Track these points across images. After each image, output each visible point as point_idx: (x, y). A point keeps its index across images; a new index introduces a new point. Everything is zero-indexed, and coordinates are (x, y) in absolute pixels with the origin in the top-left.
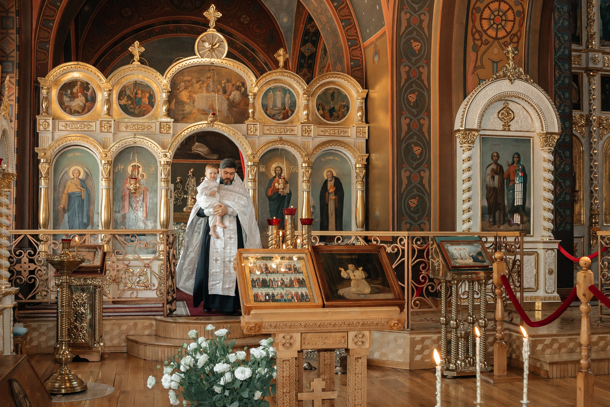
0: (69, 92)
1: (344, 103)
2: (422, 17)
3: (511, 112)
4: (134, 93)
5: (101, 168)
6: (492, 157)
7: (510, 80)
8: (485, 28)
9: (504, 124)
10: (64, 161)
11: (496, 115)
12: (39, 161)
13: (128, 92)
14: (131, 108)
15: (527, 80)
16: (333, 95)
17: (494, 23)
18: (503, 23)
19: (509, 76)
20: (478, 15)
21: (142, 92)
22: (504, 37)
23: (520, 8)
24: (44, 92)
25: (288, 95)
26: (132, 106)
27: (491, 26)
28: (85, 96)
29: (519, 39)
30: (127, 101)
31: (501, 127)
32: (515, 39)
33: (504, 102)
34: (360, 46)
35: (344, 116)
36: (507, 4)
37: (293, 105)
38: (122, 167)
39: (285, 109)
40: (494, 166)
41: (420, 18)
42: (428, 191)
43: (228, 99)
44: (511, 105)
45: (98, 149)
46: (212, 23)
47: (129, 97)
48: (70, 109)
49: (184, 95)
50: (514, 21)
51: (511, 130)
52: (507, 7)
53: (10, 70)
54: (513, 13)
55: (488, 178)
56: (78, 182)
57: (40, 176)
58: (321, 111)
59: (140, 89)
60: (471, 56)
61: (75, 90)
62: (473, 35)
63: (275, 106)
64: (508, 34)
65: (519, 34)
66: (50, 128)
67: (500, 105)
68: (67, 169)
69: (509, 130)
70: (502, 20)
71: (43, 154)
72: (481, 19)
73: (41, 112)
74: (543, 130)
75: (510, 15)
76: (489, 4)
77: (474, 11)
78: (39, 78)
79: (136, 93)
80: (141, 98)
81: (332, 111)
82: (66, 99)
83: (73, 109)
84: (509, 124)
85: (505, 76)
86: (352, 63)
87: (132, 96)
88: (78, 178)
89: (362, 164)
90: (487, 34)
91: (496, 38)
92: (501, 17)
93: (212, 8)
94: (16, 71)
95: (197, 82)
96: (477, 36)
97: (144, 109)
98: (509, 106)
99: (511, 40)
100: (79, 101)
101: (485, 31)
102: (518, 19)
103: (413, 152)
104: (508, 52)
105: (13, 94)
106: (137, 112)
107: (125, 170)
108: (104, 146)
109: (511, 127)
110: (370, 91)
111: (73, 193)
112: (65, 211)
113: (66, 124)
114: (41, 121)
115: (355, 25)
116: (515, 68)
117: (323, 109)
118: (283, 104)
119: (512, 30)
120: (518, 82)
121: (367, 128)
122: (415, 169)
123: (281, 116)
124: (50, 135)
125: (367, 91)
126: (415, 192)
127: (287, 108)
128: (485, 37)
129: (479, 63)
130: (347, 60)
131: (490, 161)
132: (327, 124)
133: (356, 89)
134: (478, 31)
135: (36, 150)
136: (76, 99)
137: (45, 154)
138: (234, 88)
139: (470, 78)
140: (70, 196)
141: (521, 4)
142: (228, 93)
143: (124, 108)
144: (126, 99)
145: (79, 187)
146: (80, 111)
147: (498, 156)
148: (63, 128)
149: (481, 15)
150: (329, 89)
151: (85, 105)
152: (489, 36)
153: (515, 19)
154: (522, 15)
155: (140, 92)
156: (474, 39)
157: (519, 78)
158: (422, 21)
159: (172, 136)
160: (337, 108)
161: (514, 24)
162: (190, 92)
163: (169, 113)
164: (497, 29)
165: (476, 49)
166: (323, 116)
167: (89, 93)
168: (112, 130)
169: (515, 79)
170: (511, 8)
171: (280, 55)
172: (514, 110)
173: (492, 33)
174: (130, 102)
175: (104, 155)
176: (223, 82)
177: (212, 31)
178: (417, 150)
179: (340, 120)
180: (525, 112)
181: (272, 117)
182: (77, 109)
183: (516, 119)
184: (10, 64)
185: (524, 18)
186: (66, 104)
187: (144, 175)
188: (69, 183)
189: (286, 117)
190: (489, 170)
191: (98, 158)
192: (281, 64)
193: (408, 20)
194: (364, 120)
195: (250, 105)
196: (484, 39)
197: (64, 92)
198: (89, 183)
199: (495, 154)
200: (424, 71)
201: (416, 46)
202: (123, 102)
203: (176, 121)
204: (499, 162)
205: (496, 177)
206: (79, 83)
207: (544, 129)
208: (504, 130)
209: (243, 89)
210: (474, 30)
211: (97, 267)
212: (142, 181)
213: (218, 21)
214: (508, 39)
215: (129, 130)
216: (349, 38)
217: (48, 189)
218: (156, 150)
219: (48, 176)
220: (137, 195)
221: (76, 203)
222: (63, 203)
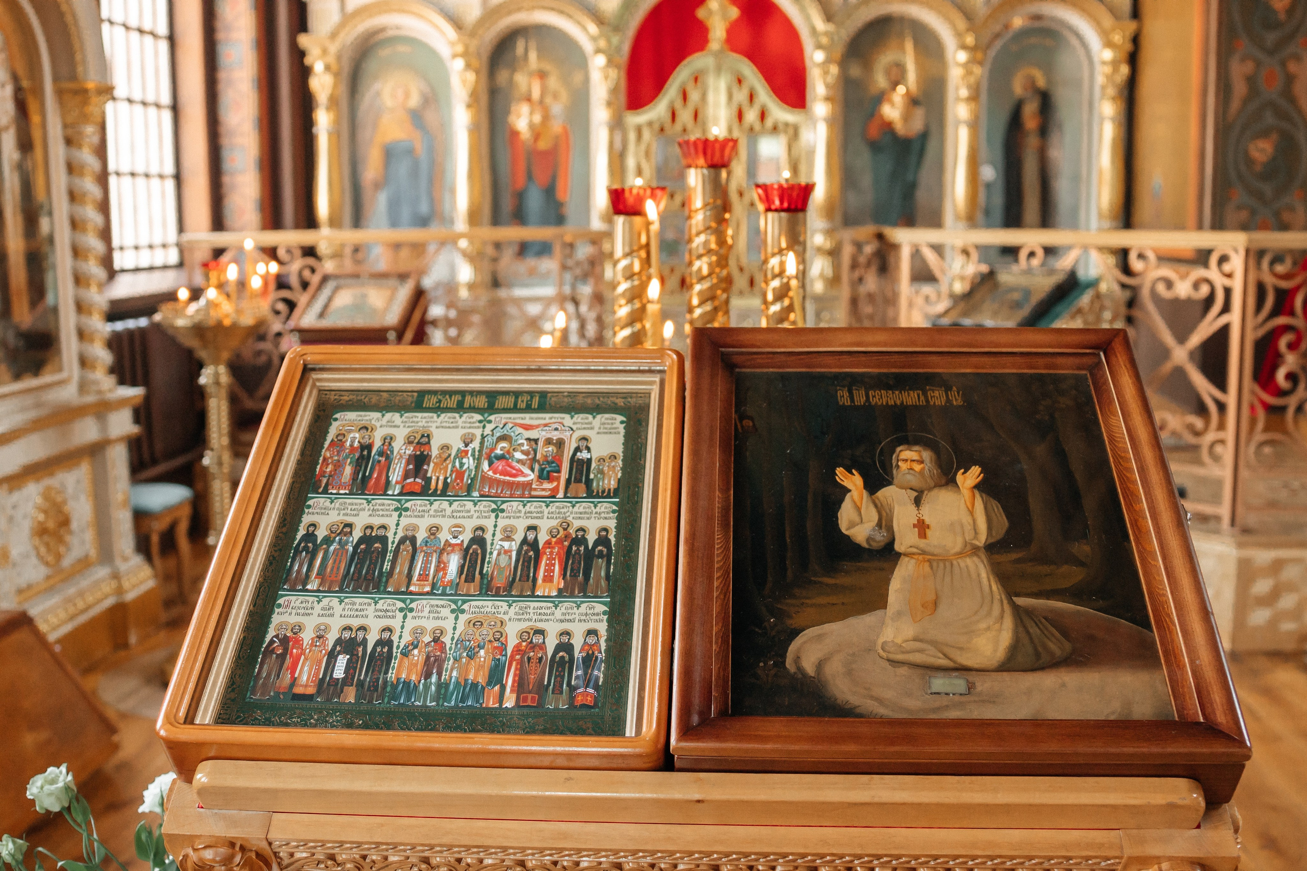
5: (456, 80)
10: (373, 66)
12: (308, 71)
38: (505, 76)
45: (442, 33)
56: (403, 116)
57: (314, 105)
88: (404, 107)
89: (1118, 52)
103: (1269, 6)
107: (511, 81)
108: (457, 24)
111: (396, 143)
112: (377, 186)
122: (1271, 52)
126: (1269, 119)
135: (303, 40)
145: (408, 126)
175: (459, 49)
187: (556, 96)
188: (384, 120)
191: (445, 52)
198: (429, 117)
212: (556, 110)
217: (335, 135)
218: (584, 29)
219: (333, 102)
220: (543, 145)
221: (402, 169)
222: (371, 171)
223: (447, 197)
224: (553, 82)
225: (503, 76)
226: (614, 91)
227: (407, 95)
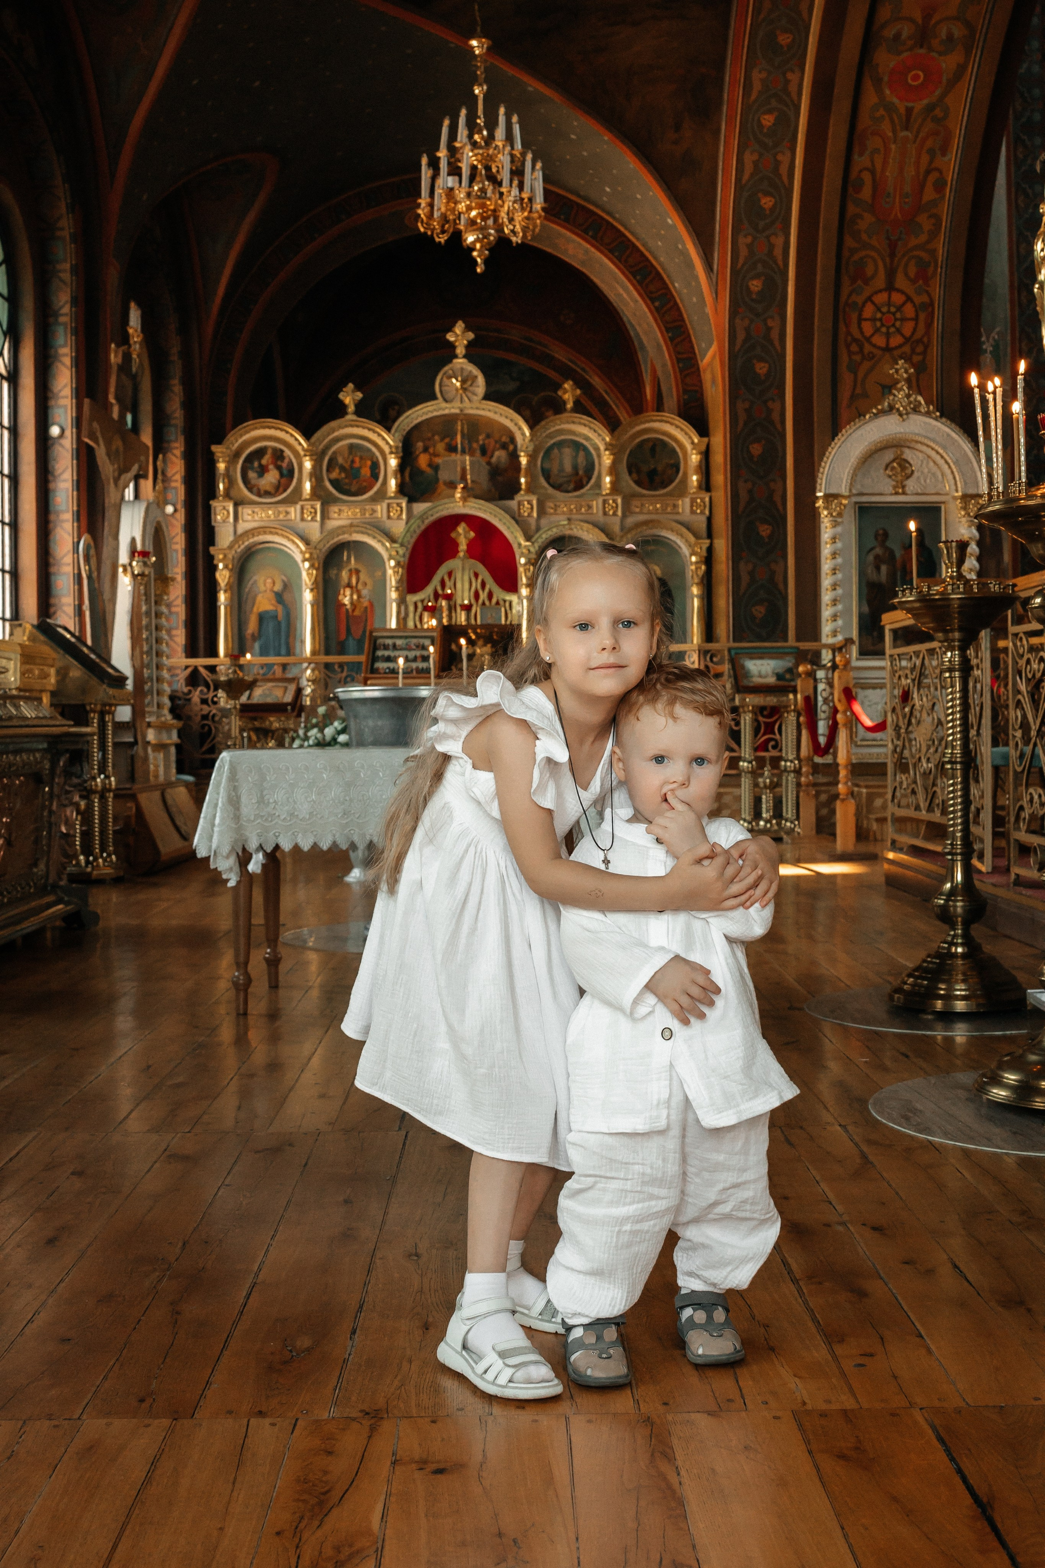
0: (256, 464)
1: (672, 462)
2: (770, 323)
3: (907, 465)
4: (349, 463)
5: (304, 574)
6: (876, 536)
7: (901, 415)
8: (868, 334)
9: (894, 483)
10: (253, 566)
11: (882, 471)
12: (215, 568)
13: (340, 460)
14: (346, 484)
15: (928, 414)
16: (653, 450)
17: (883, 325)
18: (898, 324)
19: (898, 410)
20: (854, 316)
21: (361, 458)
22: (900, 346)
23: (925, 299)
24: (221, 466)
25: (582, 454)
26: (347, 481)
27: (877, 330)
28: (279, 468)
29: (926, 347)
30: (340, 472)
31: (891, 488)
32: (920, 348)
33: (894, 449)
34: (698, 369)
35: (672, 481)
36: (903, 292)
37: (590, 468)
38: (335, 572)
39: (577, 474)
40: (879, 551)
41: (766, 324)
42: (783, 591)
43: (489, 463)
44: (908, 455)
45: (298, 546)
46: (460, 350)
47: (342, 468)
48: (259, 490)
49: (423, 461)
50: (916, 319)
51: (909, 492)
52: (903, 298)
53: (173, 438)
54: (914, 306)
55: (870, 570)
56: (271, 596)
57: (218, 588)
58: (635, 475)
59: (359, 454)
60: (847, 379)
61: (264, 462)
62: (848, 346)
63: (562, 470)
64: (907, 340)
65: (925, 340)
66: (231, 519)
67: (889, 456)
68: (255, 578)
69: (904, 493)
70: (896, 319)
71: (221, 556)
72: (860, 320)
73: (218, 495)
74: (957, 491)
75: (909, 311)
76: (872, 295)
77: (847, 309)
78: (214, 448)
79: (353, 462)
80: (360, 468)
81: (652, 474)
82: (252, 475)
83: (262, 489)
84: (905, 483)
85: (891, 408)
86: (686, 397)
87: (347, 466)
88: (272, 590)
89: (701, 557)
90: (871, 343)
91: (887, 349)
92: (894, 314)
93: (459, 327)
94: (181, 439)
95: (442, 440)
96: (854, 348)
97: (365, 484)
98: (904, 456)
99: (913, 351)
100: (272, 477)
101: (868, 340)
102: (922, 316)
103: (758, 533)
104: (897, 371)
105: (176, 473)
106: (354, 488)
107: (338, 575)
108: (307, 542)
109: (907, 489)
110: (712, 439)
111: (267, 612)
112: (254, 638)
113: (253, 512)
114: (218, 509)
115: (689, 336)
116: (908, 396)
117: (638, 472)
118: (575, 468)
119: (913, 334)
120: (914, 417)
121: (707, 499)
122: (762, 559)
123: (572, 486)
124: (231, 529)
125: (706, 440)
126: (763, 594)
127: (581, 472)
128: (867, 348)
129: (858, 391)
130: (678, 391)
131: (871, 542)
132: (643, 496)
133: (690, 438)
134: (855, 340)
135: (212, 550)
136: (266, 475)
137: (225, 556)
138: (498, 446)
139: (844, 414)
140: (261, 618)
141: (927, 292)
142: (489, 453)
143: (335, 483)
144: (337, 470)
145: (274, 602)
146: (273, 491)
147: (886, 535)
148: (250, 518)
149: (860, 315)
150: (648, 440)
151: (279, 482)
152: (874, 346)
153: (917, 315)
154: (930, 309)
155: (357, 459)
156: (850, 353)
157: (916, 410)
158: (769, 329)
159: (407, 523)
160: (660, 468)
161: (916, 324)
162: (431, 455)
163: (402, 489)
164: (888, 335)
165: (854, 369)
166: (638, 483)
167: (284, 465)
168: (318, 518)
169: (907, 414)
170: (909, 299)
171: (566, 391)
172: (912, 462)
173: (879, 341)
174: (343, 475)
175: (307, 556)
176: (481, 438)
177: (460, 362)
178: (765, 530)
179: (665, 487)
180: (932, 464)
181: (558, 487)
182: (268, 488)
183: (916, 474)
184: (173, 429)
185: (933, 312)
186: (253, 482)
187: (366, 584)
188: (259, 598)
189: (579, 486)
190: (871, 558)
191: (298, 557)
192: (569, 406)
193: (747, 330)
194: (704, 486)
195: (523, 472)
196: (866, 351)
197: (249, 465)
198: (287, 597)
199: (881, 532)
200: (775, 406)
201: (761, 368)
202: (334, 475)
203: (411, 500)
204: (889, 544)
205: (884, 568)
206: (270, 451)
207: (960, 489)
208: (897, 493)
209: (511, 447)
210: (849, 338)
211: (287, 704)
212: (365, 592)
213: (470, 346)
214: (907, 349)
215: (342, 516)
216: (680, 356)
217: (229, 607)
218: (383, 545)
219: (229, 587)
220: (357, 613)
221: (270, 627)
222: (252, 626)
223: (298, 644)
224: (363, 576)
225: (333, 572)
226: (399, 582)
227: (274, 583)
